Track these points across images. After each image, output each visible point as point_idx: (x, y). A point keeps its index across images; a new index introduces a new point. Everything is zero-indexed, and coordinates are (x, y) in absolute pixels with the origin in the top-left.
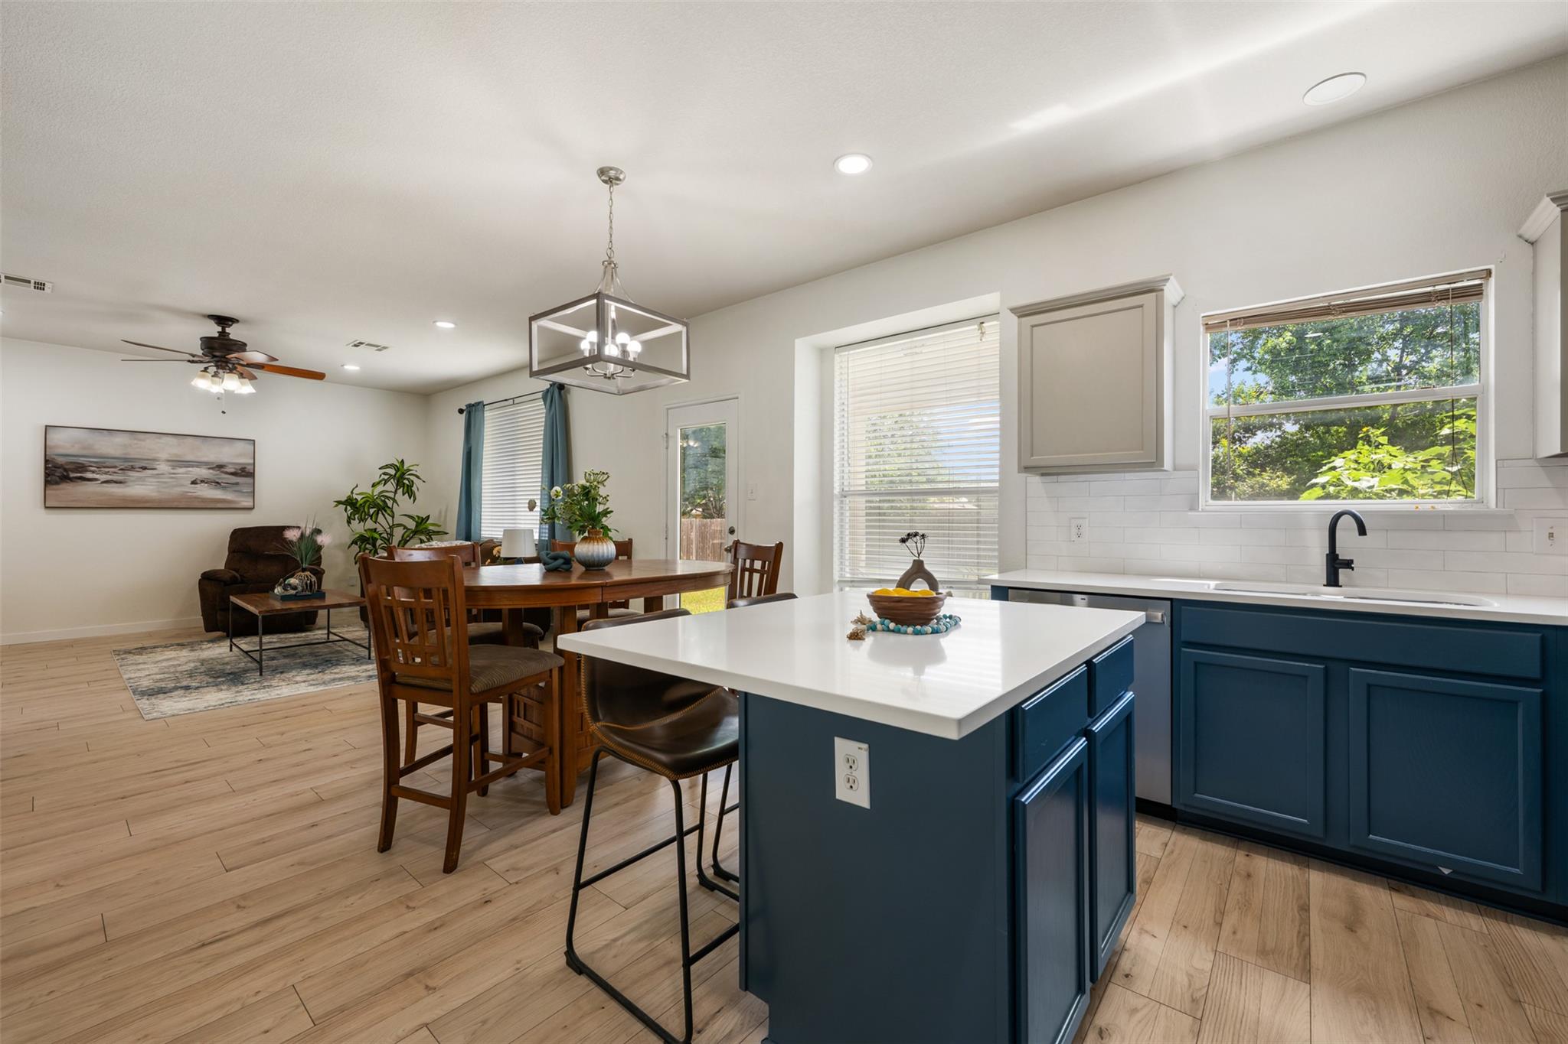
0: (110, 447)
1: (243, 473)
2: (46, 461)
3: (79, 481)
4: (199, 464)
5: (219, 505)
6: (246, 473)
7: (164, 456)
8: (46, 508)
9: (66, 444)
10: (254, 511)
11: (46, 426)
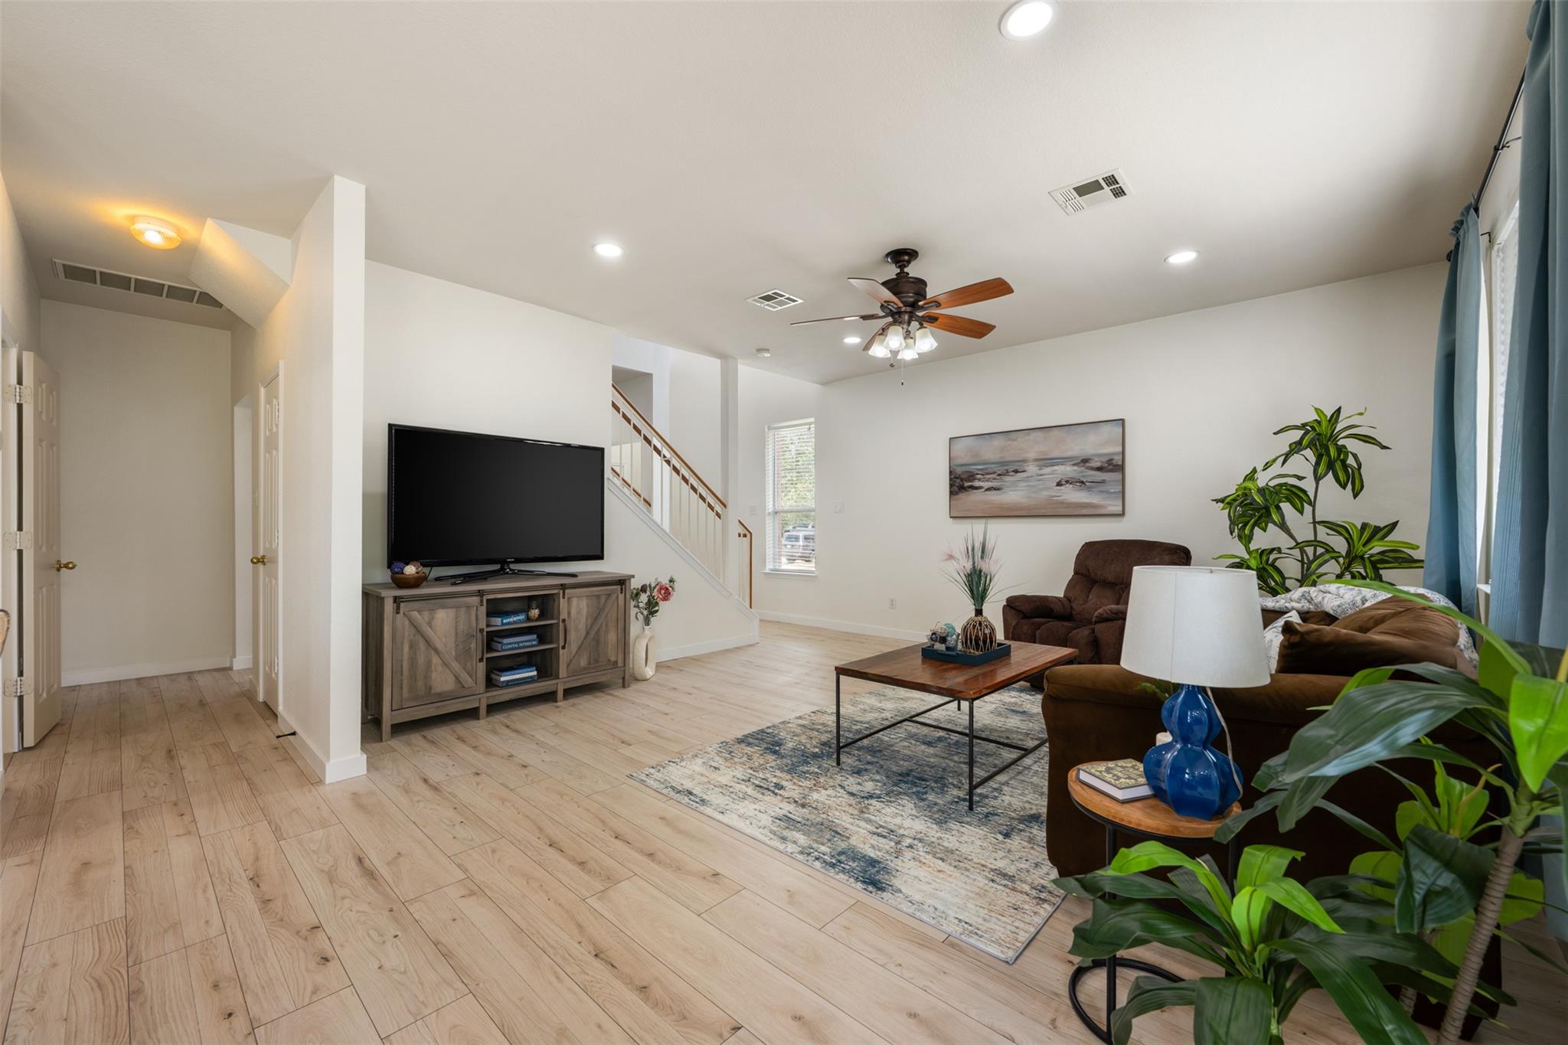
0: (991, 452)
1: (1111, 467)
2: (951, 472)
3: (970, 490)
4: (1062, 461)
5: (1085, 511)
6: (1115, 466)
7: (1032, 455)
8: (951, 517)
9: (963, 456)
10: (1125, 519)
11: (950, 439)
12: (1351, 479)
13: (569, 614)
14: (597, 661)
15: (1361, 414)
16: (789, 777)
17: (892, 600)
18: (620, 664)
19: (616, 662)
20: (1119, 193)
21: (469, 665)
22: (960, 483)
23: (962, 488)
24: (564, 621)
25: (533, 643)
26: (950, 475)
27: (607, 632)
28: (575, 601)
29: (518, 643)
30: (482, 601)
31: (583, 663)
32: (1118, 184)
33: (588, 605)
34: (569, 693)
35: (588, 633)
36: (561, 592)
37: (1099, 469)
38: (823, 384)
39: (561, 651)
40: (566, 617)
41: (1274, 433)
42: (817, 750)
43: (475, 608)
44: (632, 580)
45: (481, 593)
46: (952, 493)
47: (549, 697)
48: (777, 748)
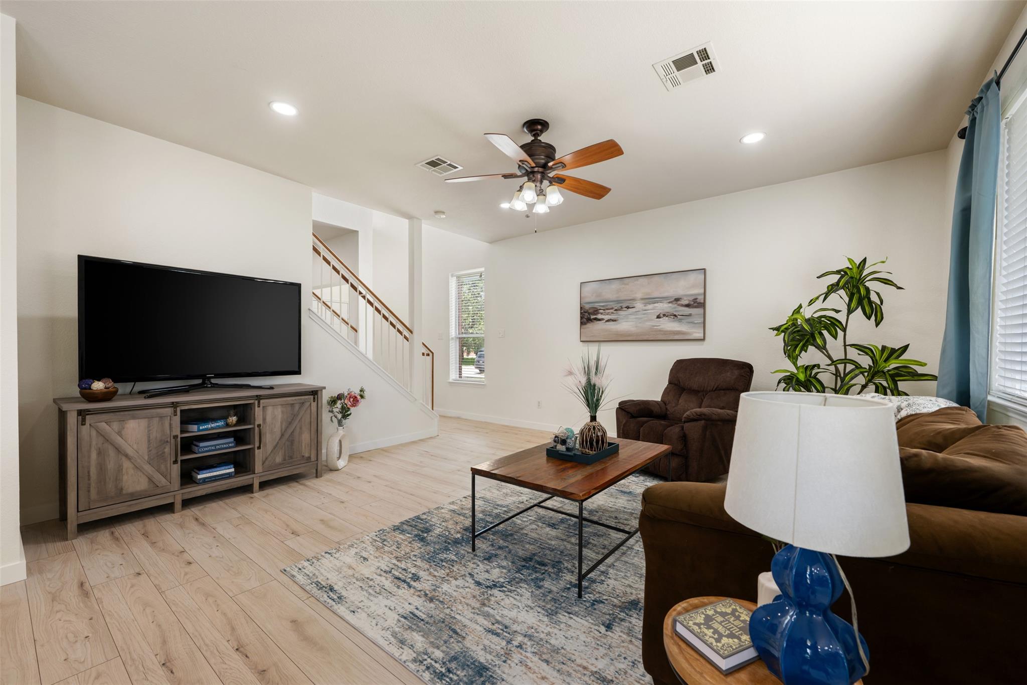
0: (610, 293)
1: (696, 304)
2: (581, 308)
6: (699, 304)
7: (639, 295)
8: (581, 341)
9: (590, 295)
10: (706, 342)
11: (581, 283)
12: (874, 312)
13: (264, 420)
14: (291, 458)
15: (883, 262)
16: (427, 566)
17: (539, 402)
18: (313, 458)
19: (310, 458)
20: (709, 69)
21: (163, 467)
22: (588, 316)
23: (589, 320)
24: (259, 426)
25: (230, 445)
26: (581, 310)
27: (300, 434)
28: (270, 410)
29: (215, 446)
30: (175, 412)
31: (279, 459)
32: (709, 59)
33: (283, 412)
34: (264, 485)
35: (282, 435)
36: (256, 402)
37: (688, 306)
38: (491, 243)
39: (257, 451)
40: (261, 423)
41: (817, 277)
42: (459, 536)
43: (169, 417)
44: (323, 390)
45: (174, 405)
46: (582, 323)
47: (246, 489)
48: (425, 535)
